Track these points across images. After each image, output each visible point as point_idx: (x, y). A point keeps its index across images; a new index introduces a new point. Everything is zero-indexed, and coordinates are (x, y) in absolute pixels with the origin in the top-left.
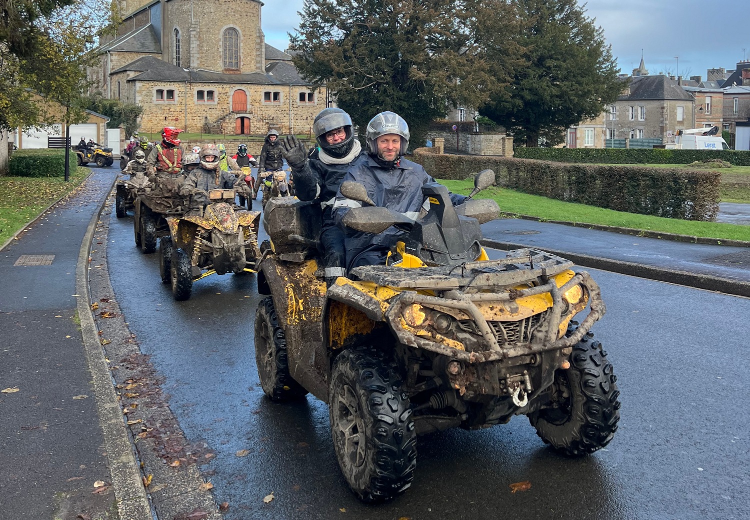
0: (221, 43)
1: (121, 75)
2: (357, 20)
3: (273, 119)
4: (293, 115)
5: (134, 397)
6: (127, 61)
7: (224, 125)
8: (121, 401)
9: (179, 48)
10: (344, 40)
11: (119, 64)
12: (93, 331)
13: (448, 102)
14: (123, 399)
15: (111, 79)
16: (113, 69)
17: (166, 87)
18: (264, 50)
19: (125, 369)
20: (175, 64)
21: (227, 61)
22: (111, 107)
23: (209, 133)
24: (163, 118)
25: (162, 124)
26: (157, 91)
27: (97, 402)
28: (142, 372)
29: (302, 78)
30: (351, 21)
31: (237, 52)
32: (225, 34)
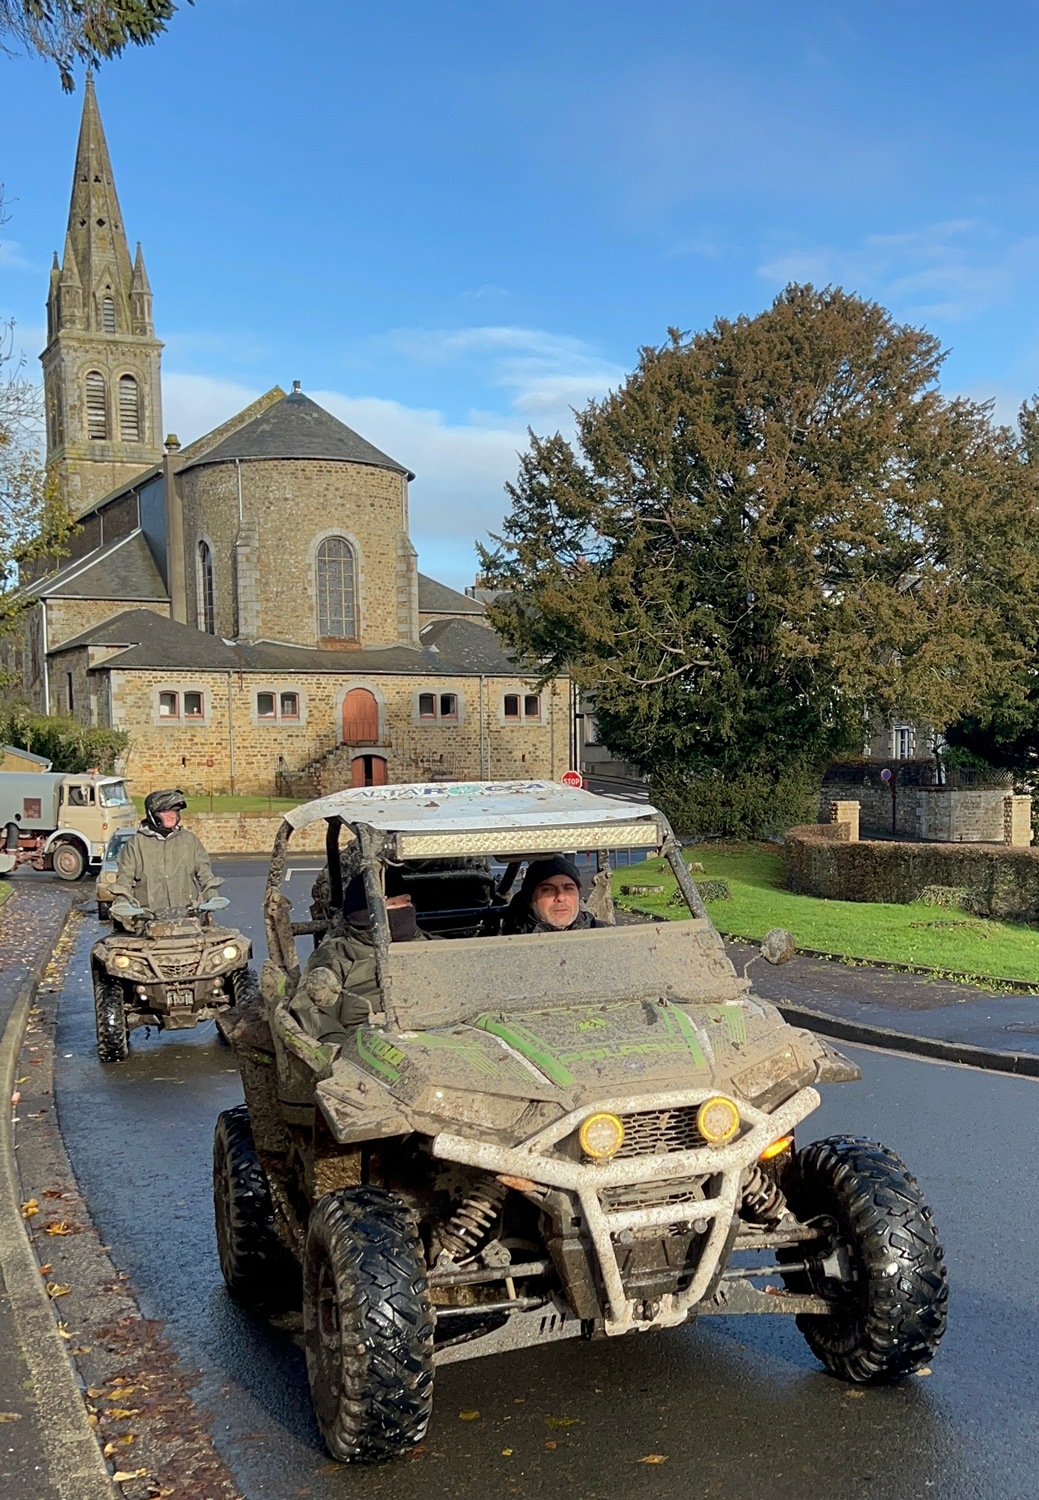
0: (312, 575)
1: (72, 658)
2: (645, 510)
3: (440, 761)
4: (490, 749)
5: (128, 1418)
6: (88, 622)
7: (324, 775)
8: (98, 1428)
9: (210, 588)
10: (611, 561)
11: (67, 630)
12: (27, 1265)
13: (872, 712)
14: (103, 1420)
15: (50, 667)
16: (54, 642)
17: (182, 683)
18: (415, 590)
19: (104, 1354)
20: (203, 630)
21: (328, 617)
22: (52, 736)
23: (289, 795)
24: (177, 759)
25: (175, 775)
26: (163, 695)
27: (42, 1429)
28: (145, 1360)
29: (510, 660)
30: (628, 514)
31: (351, 596)
32: (321, 553)
